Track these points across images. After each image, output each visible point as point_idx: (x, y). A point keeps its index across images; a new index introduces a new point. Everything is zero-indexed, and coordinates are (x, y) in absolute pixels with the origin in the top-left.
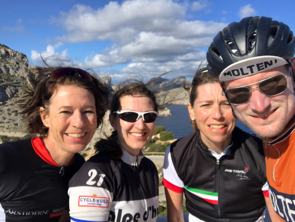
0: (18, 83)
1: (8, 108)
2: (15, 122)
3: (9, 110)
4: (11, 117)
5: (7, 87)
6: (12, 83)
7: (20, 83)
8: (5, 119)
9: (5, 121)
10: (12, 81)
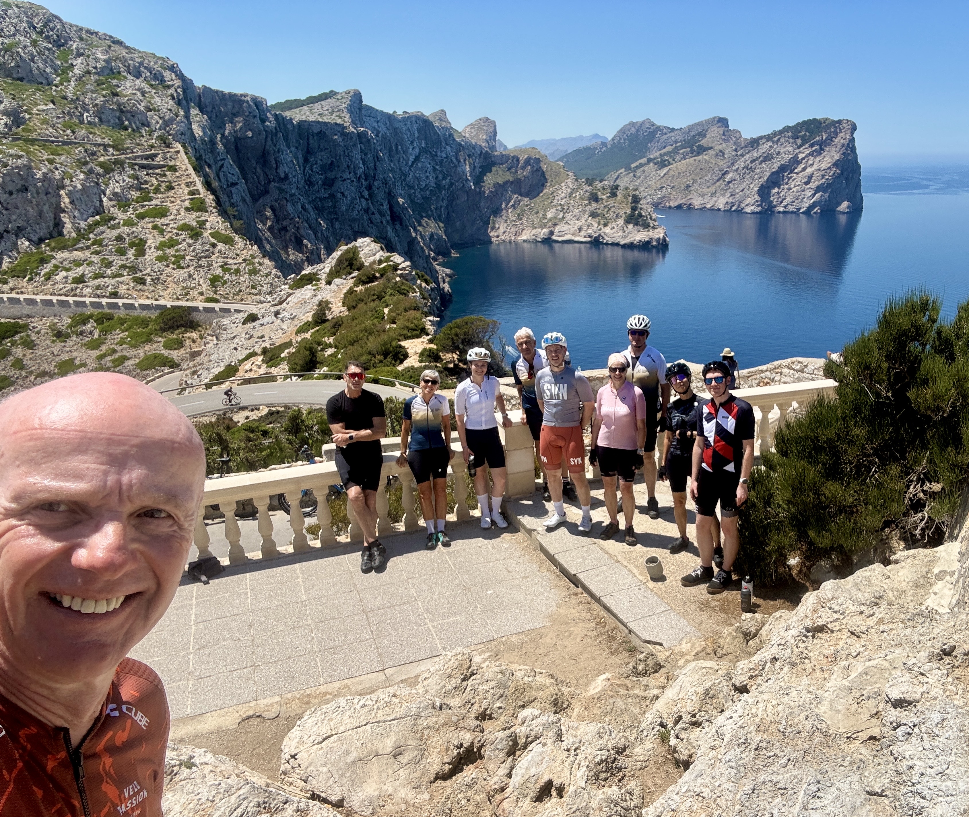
0: (147, 157)
1: (115, 233)
2: (139, 275)
3: (120, 238)
4: (127, 259)
5: (113, 170)
6: (129, 158)
7: (156, 155)
8: (109, 265)
9: (109, 272)
10: (128, 151)
